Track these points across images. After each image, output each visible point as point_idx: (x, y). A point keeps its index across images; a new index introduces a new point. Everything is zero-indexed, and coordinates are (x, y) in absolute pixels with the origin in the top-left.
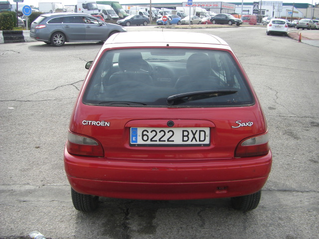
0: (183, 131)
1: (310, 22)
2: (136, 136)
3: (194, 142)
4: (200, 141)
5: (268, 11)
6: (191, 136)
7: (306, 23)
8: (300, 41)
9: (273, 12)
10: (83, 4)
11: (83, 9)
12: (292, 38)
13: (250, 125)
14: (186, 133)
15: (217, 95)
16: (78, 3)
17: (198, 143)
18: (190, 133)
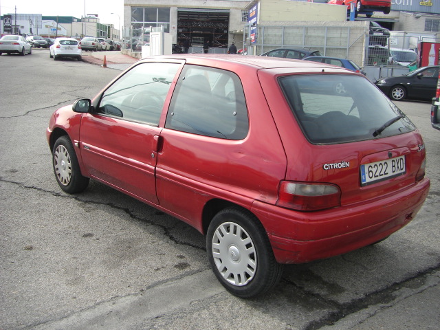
0: (392, 161)
1: (96, 41)
2: (365, 174)
3: (398, 172)
4: (401, 169)
5: (23, 27)
6: (396, 166)
7: (91, 42)
8: (105, 66)
9: (31, 29)
12: (91, 63)
14: (394, 164)
18: (396, 162)
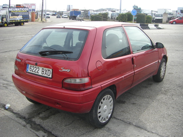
0: (42, 69)
2: (28, 68)
3: (46, 75)
4: (48, 75)
6: (45, 72)
10: (181, 10)
11: (180, 13)
13: (68, 71)
14: (43, 70)
15: (61, 53)
16: (178, 9)
17: (47, 76)
18: (45, 70)
